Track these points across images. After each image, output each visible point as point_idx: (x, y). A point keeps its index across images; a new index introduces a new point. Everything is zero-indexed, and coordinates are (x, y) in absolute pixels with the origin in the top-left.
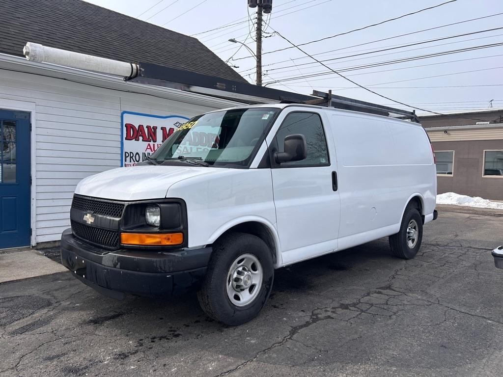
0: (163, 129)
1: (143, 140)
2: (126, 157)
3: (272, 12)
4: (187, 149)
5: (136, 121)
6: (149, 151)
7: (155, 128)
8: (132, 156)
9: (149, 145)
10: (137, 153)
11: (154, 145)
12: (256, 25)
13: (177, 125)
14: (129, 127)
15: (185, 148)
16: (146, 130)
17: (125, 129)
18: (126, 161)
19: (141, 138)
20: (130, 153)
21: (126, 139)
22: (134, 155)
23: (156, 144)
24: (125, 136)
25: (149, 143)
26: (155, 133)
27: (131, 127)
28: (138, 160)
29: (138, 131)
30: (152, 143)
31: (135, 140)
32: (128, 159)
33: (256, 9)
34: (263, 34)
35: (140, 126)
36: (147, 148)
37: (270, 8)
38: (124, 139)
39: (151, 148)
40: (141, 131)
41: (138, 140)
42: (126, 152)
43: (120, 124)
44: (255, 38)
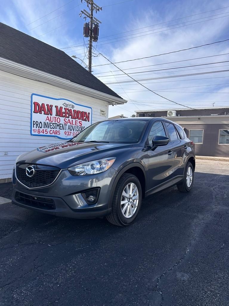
0: (56, 107)
1: (44, 114)
2: (34, 124)
3: (98, 41)
4: (70, 121)
5: (40, 101)
6: (48, 121)
7: (51, 106)
8: (37, 124)
9: (48, 117)
10: (41, 122)
11: (51, 117)
12: (88, 49)
13: (65, 105)
14: (36, 104)
15: (69, 120)
16: (46, 107)
17: (33, 105)
18: (34, 127)
19: (43, 112)
20: (37, 122)
21: (34, 112)
22: (39, 124)
23: (52, 116)
24: (33, 110)
25: (48, 115)
26: (51, 109)
27: (37, 105)
28: (41, 127)
29: (41, 108)
30: (49, 116)
31: (40, 113)
32: (35, 126)
33: (89, 38)
34: (92, 54)
35: (42, 104)
36: (47, 119)
37: (97, 39)
38: (33, 112)
39: (49, 119)
40: (43, 108)
41: (41, 114)
42: (34, 121)
43: (30, 102)
44: (87, 57)
